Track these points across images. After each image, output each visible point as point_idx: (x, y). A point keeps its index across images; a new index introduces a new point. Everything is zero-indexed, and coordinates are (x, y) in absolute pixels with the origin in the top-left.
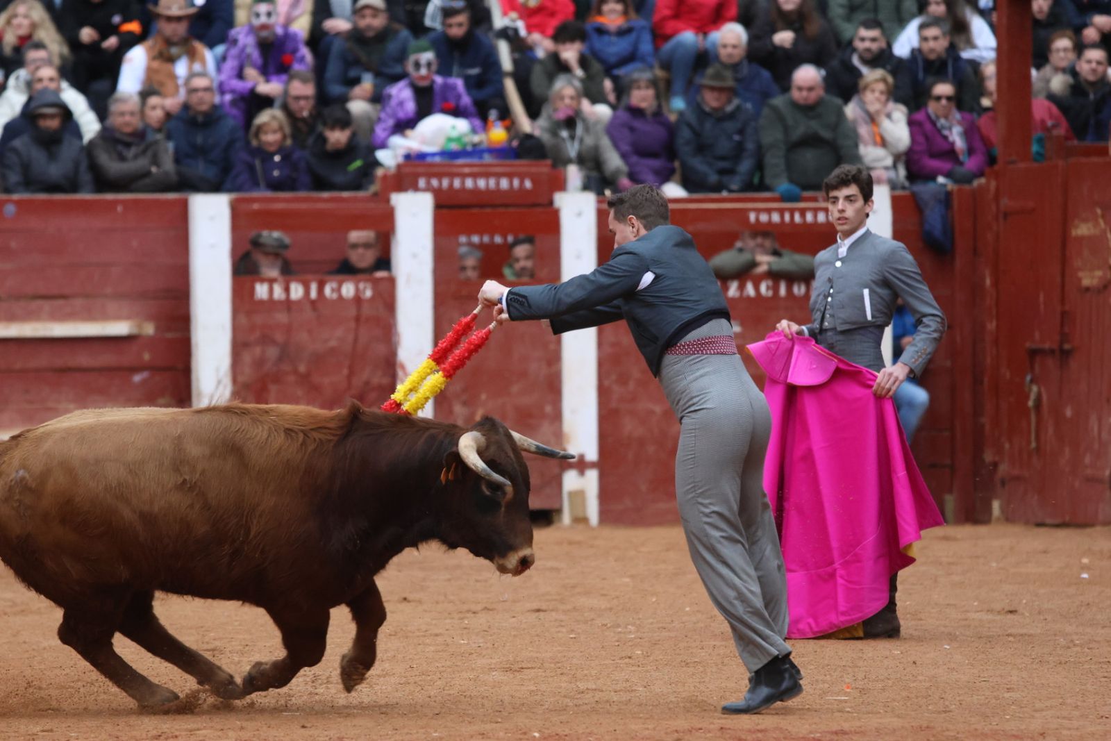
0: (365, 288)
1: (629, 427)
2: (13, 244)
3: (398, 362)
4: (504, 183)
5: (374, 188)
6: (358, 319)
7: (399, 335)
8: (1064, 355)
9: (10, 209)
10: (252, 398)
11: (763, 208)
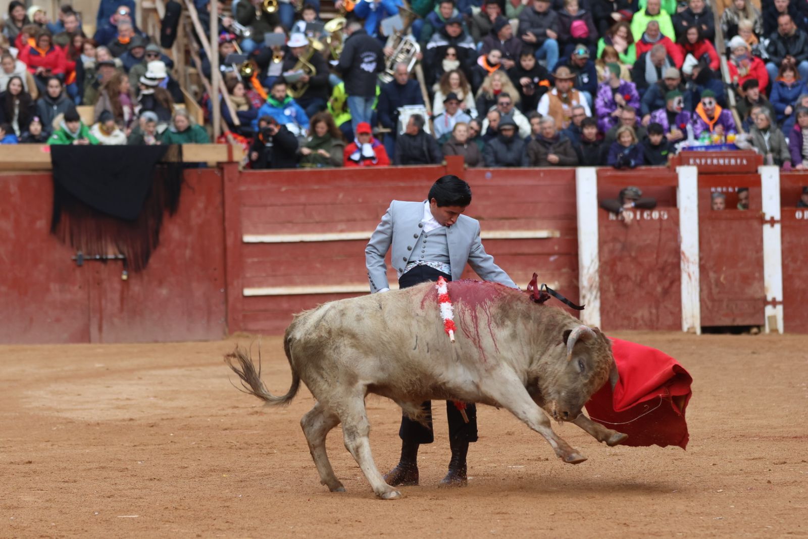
0: (664, 214)
1: (798, 284)
2: (490, 192)
3: (681, 252)
4: (733, 162)
5: (669, 163)
6: (660, 230)
7: (680, 237)
9: (489, 175)
10: (608, 269)
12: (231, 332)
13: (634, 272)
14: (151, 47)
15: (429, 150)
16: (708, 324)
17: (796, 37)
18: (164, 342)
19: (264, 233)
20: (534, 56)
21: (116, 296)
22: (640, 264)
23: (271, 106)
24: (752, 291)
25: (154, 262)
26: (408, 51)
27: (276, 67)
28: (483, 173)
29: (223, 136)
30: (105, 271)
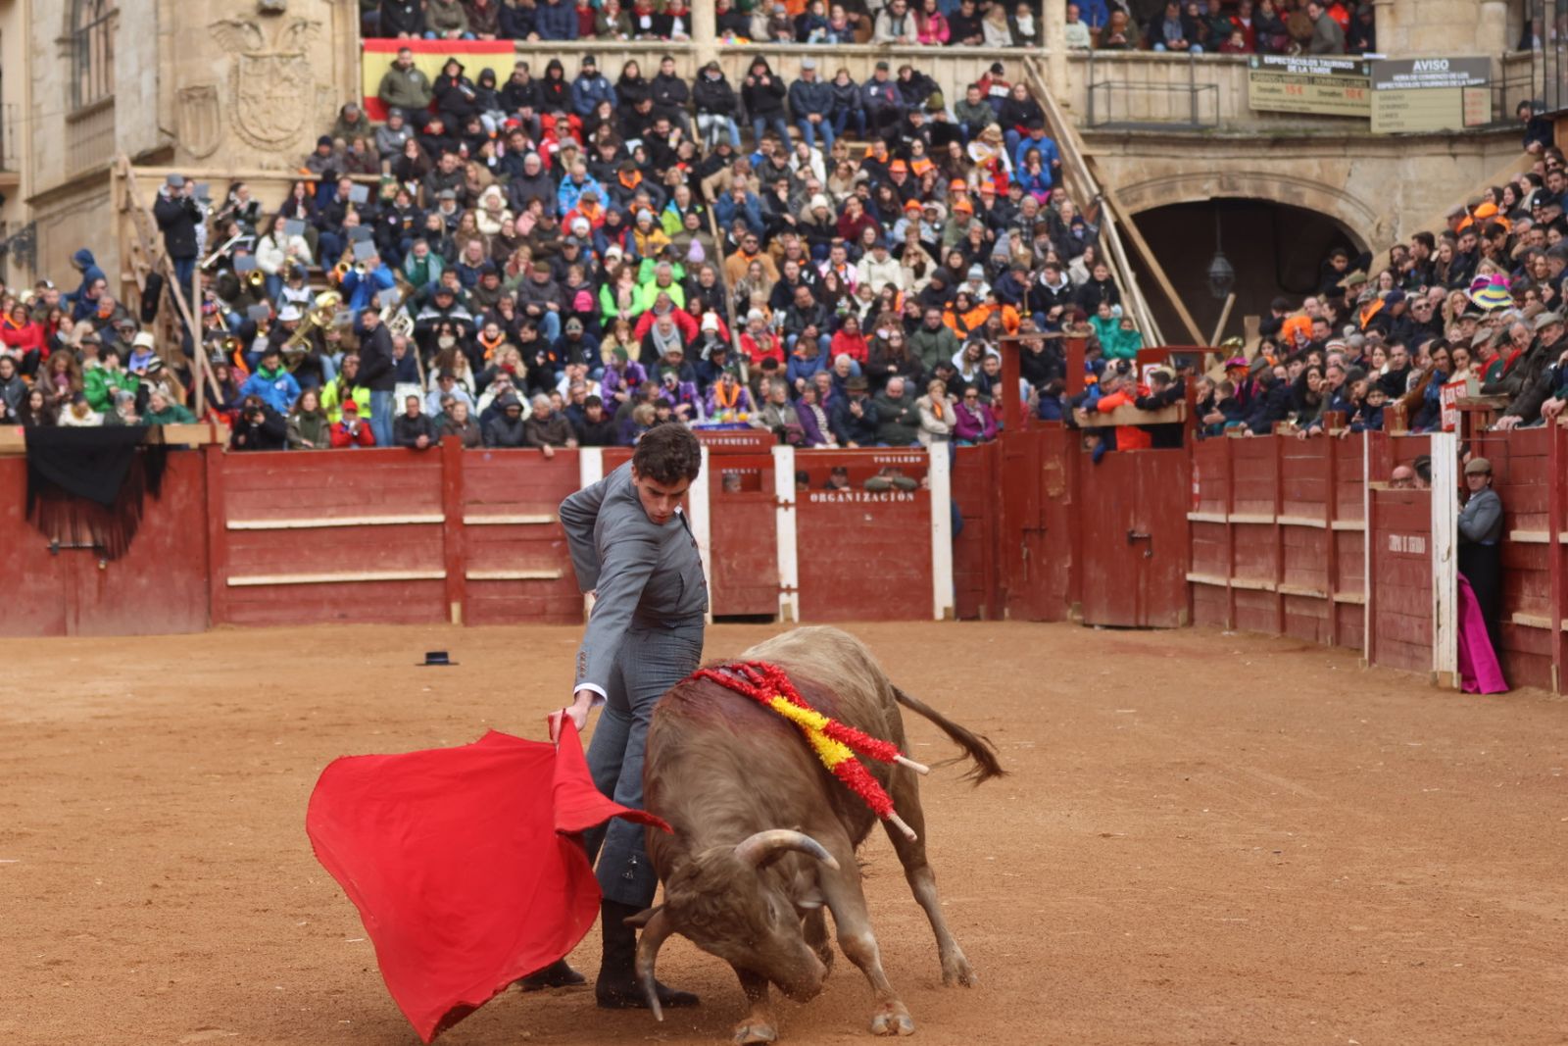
1: (814, 570)
2: (489, 475)
4: (745, 442)
8: (1041, 531)
9: (487, 456)
11: (882, 455)
12: (215, 624)
16: (720, 613)
17: (815, 309)
18: (144, 635)
19: (250, 518)
21: (93, 587)
23: (262, 378)
24: (766, 577)
25: (134, 551)
26: (402, 327)
27: (261, 343)
28: (481, 454)
29: (206, 416)
30: (82, 559)
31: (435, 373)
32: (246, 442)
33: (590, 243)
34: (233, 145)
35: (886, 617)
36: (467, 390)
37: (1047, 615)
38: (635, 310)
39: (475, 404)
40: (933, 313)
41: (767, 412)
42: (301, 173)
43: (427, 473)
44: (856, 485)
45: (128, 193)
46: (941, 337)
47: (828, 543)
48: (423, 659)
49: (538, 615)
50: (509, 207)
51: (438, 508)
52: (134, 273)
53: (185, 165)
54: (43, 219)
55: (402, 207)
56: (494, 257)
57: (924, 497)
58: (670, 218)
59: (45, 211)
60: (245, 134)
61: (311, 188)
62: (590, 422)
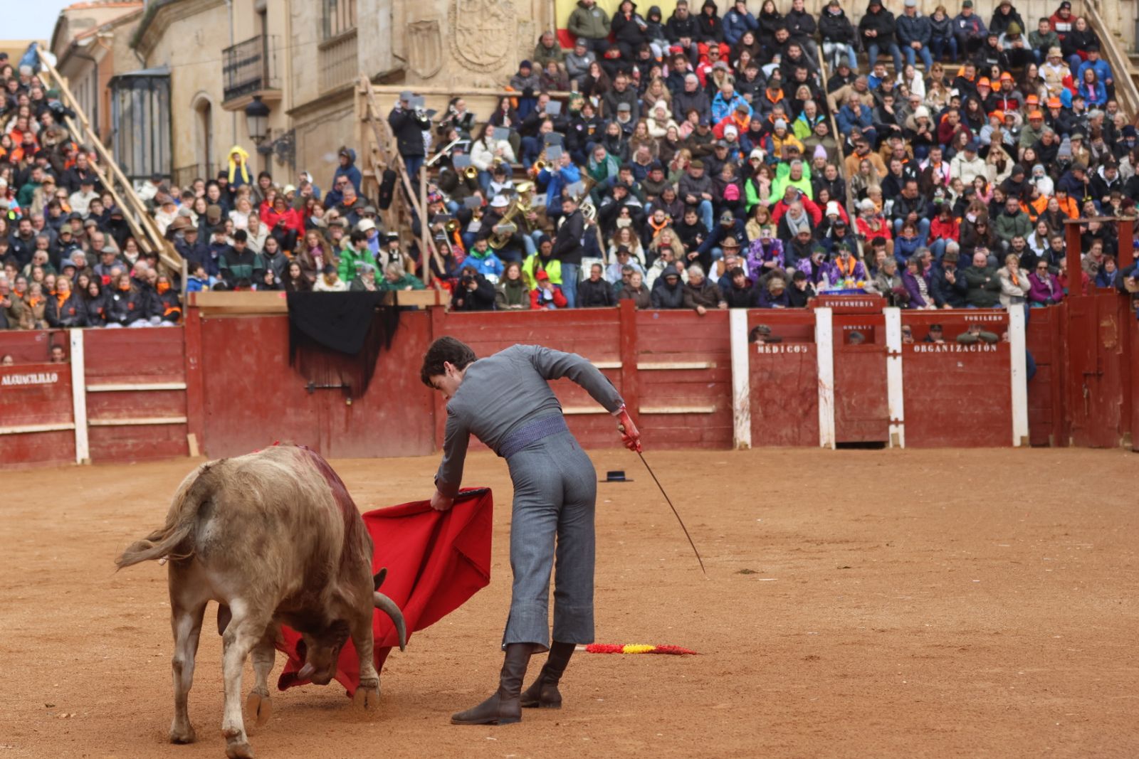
1: (917, 406)
2: (658, 330)
3: (819, 380)
4: (862, 304)
5: (808, 306)
6: (801, 361)
7: (818, 367)
8: (1099, 376)
9: (656, 315)
10: (757, 394)
11: (971, 315)
13: (778, 396)
14: (370, 209)
15: (608, 294)
16: (841, 441)
17: (918, 199)
18: (382, 457)
20: (696, 213)
21: (342, 419)
22: (784, 390)
23: (474, 258)
24: (878, 413)
25: (372, 389)
26: (586, 212)
27: (475, 225)
28: (651, 314)
29: (432, 284)
30: (332, 398)
31: (613, 249)
32: (464, 303)
33: (738, 146)
34: (452, 68)
35: (975, 444)
36: (639, 263)
37: (1102, 442)
38: (773, 199)
39: (646, 274)
40: (1012, 201)
41: (878, 280)
42: (506, 90)
43: (608, 329)
44: (949, 339)
45: (368, 106)
46: (1018, 219)
47: (928, 385)
48: (605, 478)
49: (697, 442)
50: (674, 118)
51: (617, 357)
52: (373, 170)
53: (413, 83)
54: (300, 127)
55: (588, 118)
56: (661, 158)
57: (1005, 348)
58: (801, 125)
59: (302, 121)
60: (462, 59)
61: (515, 102)
62: (736, 287)
